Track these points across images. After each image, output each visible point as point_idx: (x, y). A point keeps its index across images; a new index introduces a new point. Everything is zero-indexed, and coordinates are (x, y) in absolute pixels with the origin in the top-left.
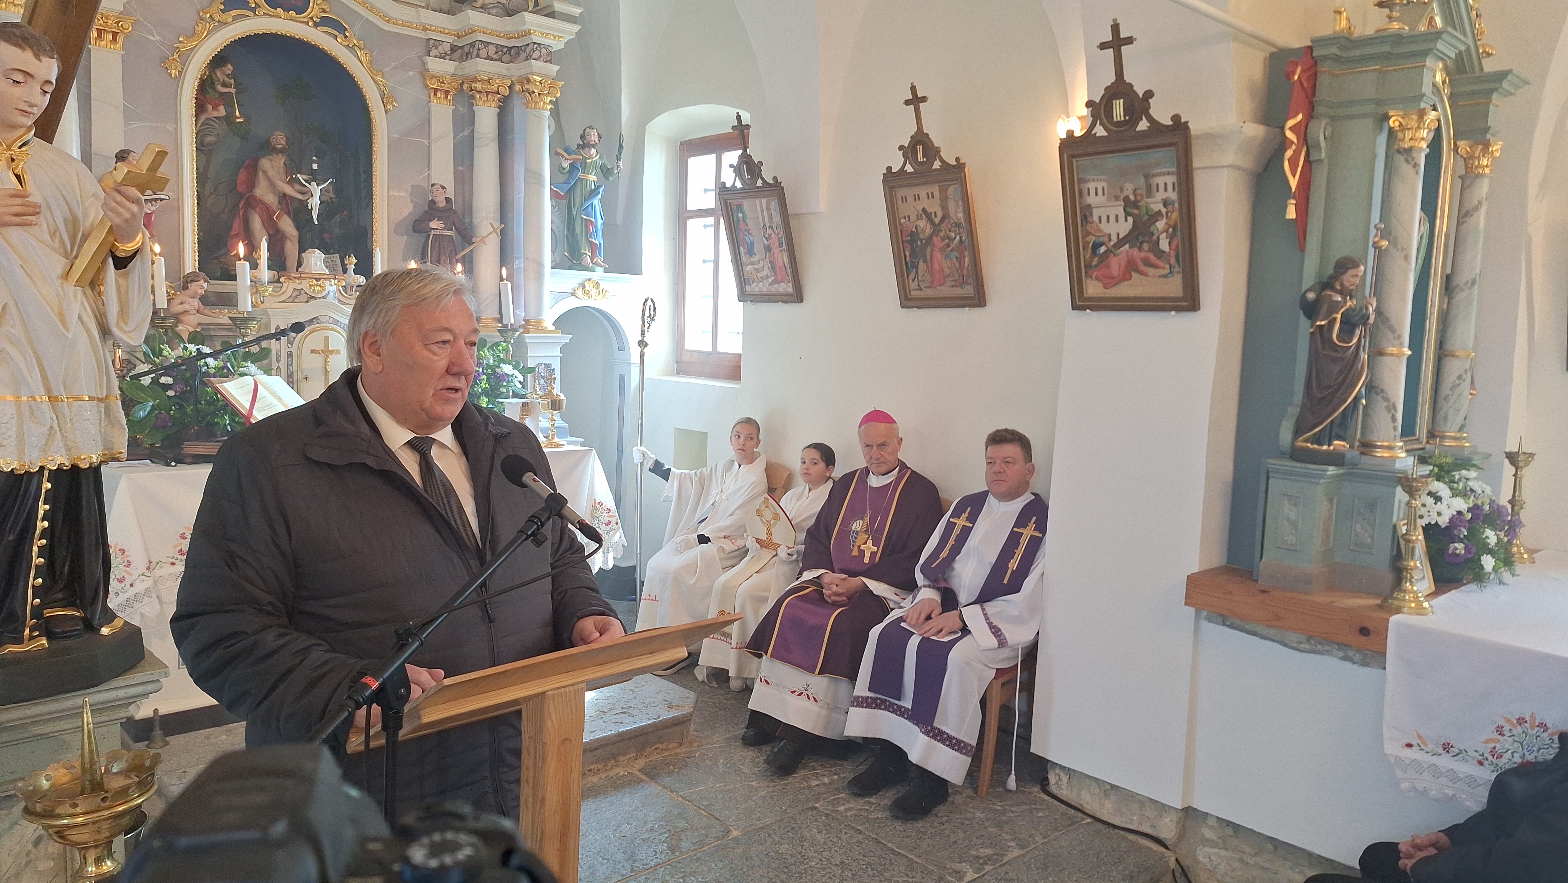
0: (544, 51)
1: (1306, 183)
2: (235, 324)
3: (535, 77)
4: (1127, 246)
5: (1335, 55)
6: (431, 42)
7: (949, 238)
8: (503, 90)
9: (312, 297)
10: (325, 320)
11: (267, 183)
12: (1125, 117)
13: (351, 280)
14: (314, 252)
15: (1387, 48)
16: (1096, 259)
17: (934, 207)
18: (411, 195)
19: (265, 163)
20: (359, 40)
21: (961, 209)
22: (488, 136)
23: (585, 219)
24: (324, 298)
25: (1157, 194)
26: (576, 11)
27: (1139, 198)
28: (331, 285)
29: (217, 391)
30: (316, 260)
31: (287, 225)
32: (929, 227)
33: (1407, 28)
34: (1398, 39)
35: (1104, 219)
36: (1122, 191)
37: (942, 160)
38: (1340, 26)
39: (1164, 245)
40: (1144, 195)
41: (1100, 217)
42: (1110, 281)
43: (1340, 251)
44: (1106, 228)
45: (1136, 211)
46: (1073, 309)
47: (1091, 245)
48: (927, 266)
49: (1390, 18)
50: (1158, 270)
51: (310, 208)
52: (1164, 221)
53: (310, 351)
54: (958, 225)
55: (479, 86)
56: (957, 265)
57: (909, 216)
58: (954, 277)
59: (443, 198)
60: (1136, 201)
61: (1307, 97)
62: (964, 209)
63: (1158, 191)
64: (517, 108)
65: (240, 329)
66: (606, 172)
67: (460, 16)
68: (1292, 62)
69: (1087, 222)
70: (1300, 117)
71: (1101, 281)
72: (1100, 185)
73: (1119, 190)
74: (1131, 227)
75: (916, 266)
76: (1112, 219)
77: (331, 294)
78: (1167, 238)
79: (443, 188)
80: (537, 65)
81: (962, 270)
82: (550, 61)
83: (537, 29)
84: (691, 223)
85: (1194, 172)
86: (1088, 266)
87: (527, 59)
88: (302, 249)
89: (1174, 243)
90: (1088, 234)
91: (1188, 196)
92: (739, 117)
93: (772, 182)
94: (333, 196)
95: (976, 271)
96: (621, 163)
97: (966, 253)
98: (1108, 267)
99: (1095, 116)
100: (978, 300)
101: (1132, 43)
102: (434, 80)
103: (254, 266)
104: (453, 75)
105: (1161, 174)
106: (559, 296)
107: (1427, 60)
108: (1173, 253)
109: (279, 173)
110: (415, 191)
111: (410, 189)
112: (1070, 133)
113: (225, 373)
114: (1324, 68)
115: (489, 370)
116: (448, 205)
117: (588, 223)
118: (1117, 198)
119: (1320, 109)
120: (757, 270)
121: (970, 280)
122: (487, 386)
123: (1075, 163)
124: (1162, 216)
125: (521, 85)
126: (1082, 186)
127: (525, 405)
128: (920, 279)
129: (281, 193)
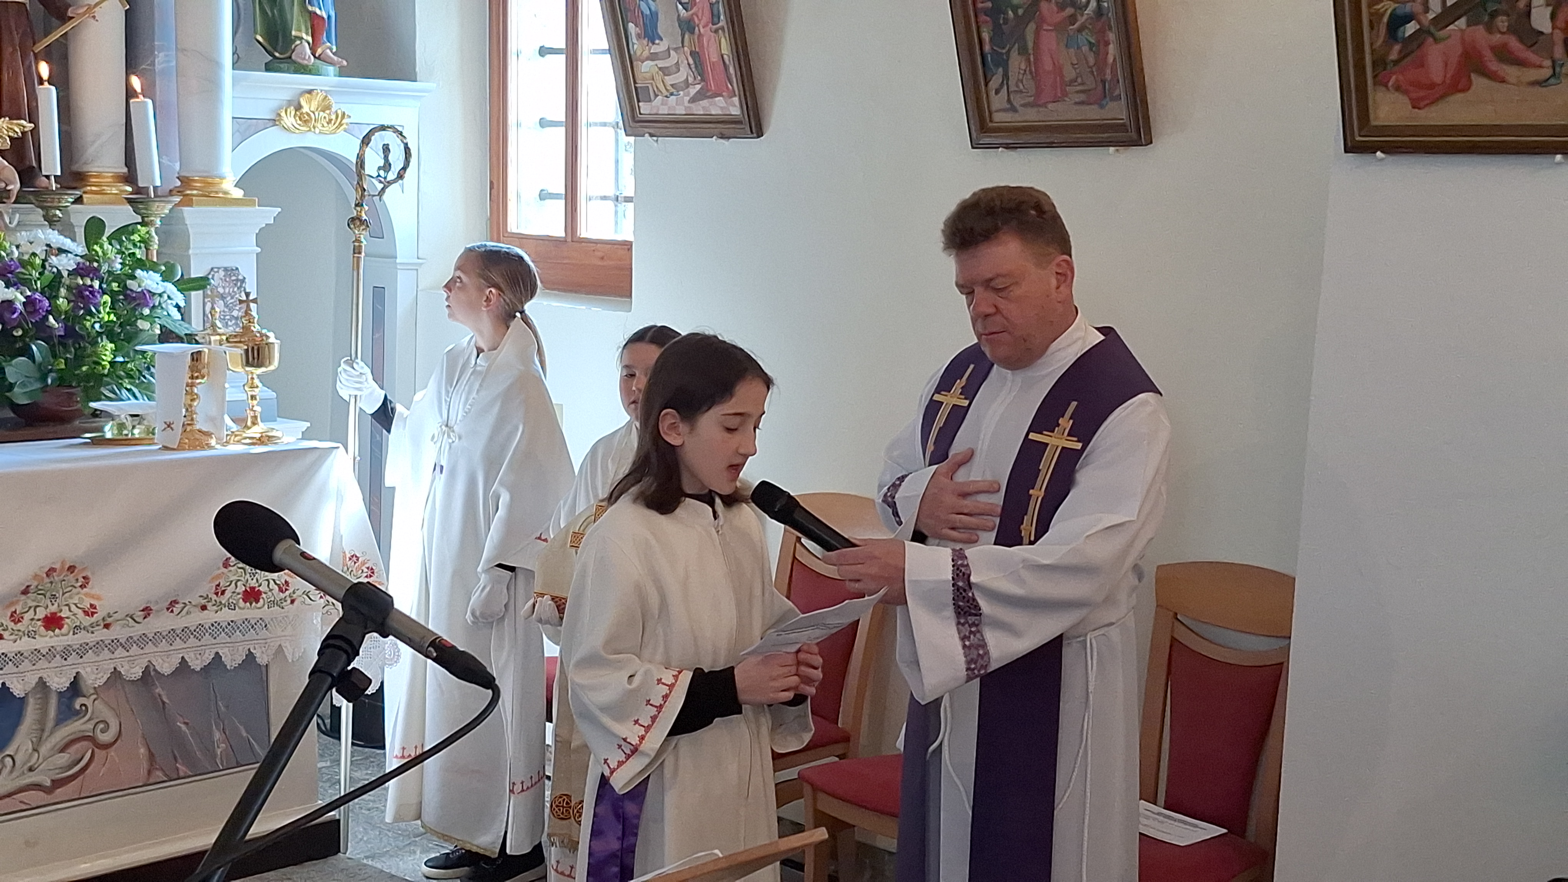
46: (1346, 151)
48: (1028, 60)
56: (1092, 61)
58: (1082, 84)
75: (1003, 62)
81: (1101, 71)
95: (1131, 70)
97: (1111, 36)
100: (1136, 131)
115: (115, 286)
121: (1120, 90)
122: (112, 316)
127: (196, 357)
128: (1013, 88)
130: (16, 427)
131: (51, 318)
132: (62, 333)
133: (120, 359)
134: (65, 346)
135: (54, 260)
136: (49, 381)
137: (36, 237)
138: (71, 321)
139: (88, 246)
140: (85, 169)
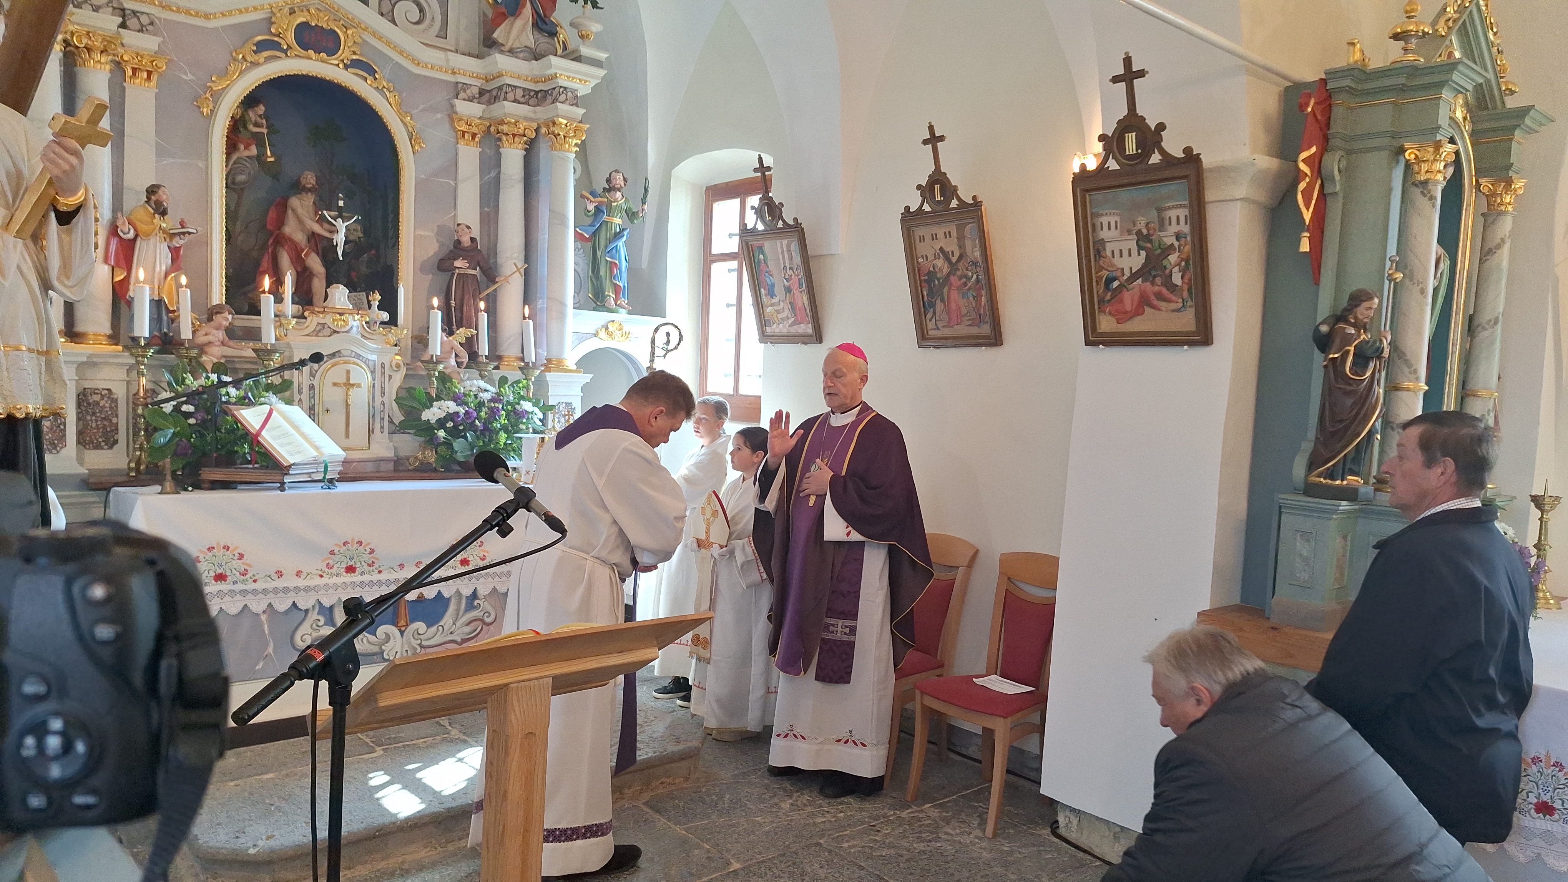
0: (570, 94)
1: (1320, 216)
2: (258, 355)
3: (560, 120)
4: (1140, 281)
5: (1350, 87)
6: (460, 86)
7: (966, 276)
8: (530, 133)
9: (335, 332)
10: (348, 354)
11: (297, 222)
12: (1137, 150)
13: (375, 316)
14: (338, 288)
15: (1402, 80)
16: (1109, 294)
17: (952, 246)
18: (436, 234)
19: (295, 202)
20: (389, 82)
21: (978, 248)
22: (514, 177)
23: (610, 262)
24: (348, 332)
25: (1169, 228)
26: (603, 56)
27: (1151, 232)
28: (355, 320)
29: (237, 421)
30: (340, 295)
31: (315, 263)
32: (946, 266)
33: (1422, 60)
34: (1413, 70)
35: (1117, 254)
36: (1134, 225)
37: (959, 199)
38: (1353, 58)
39: (1177, 279)
40: (1157, 228)
41: (1113, 252)
42: (1123, 316)
43: (1355, 284)
44: (1119, 262)
45: (1149, 245)
46: (1085, 345)
47: (1104, 280)
48: (945, 305)
49: (1405, 50)
50: (1169, 304)
51: (335, 244)
52: (1177, 254)
53: (331, 384)
54: (975, 264)
55: (505, 128)
57: (926, 256)
58: (972, 317)
59: (468, 237)
60: (1149, 235)
61: (1321, 129)
62: (980, 246)
63: (1170, 224)
64: (543, 150)
65: (263, 361)
66: (631, 215)
67: (488, 60)
68: (1305, 94)
69: (1100, 256)
70: (1314, 149)
71: (1114, 316)
72: (1113, 219)
73: (1132, 224)
74: (1144, 261)
75: (933, 305)
76: (1125, 253)
77: (355, 329)
78: (1180, 272)
79: (469, 227)
80: (562, 108)
81: (979, 310)
82: (576, 105)
83: (563, 73)
84: (715, 267)
85: (1207, 206)
86: (1101, 301)
87: (553, 102)
88: (328, 287)
89: (1187, 277)
90: (1101, 268)
91: (1201, 230)
92: (760, 159)
93: (792, 223)
94: (361, 235)
95: (993, 309)
96: (646, 207)
97: (983, 292)
98: (1121, 301)
99: (1107, 149)
100: (995, 339)
101: (1144, 76)
102: (461, 123)
103: (279, 300)
104: (480, 118)
105: (1173, 207)
106: (582, 337)
107: (1443, 92)
108: (1185, 287)
109: (308, 212)
110: (441, 230)
111: (436, 229)
112: (1083, 166)
113: (245, 402)
114: (1338, 100)
115: (509, 407)
116: (473, 245)
117: (612, 265)
118: (1129, 232)
119: (1334, 142)
120: (778, 312)
121: (987, 319)
122: (506, 421)
123: (1087, 196)
124: (1175, 249)
125: (547, 128)
126: (1095, 220)
127: (543, 439)
128: (937, 319)
129: (311, 232)
130: (458, 472)
131: (477, 421)
132: (482, 428)
133: (510, 442)
134: (484, 436)
135: (481, 394)
136: (475, 451)
137: (473, 384)
138: (487, 423)
139: (499, 388)
140: (502, 354)
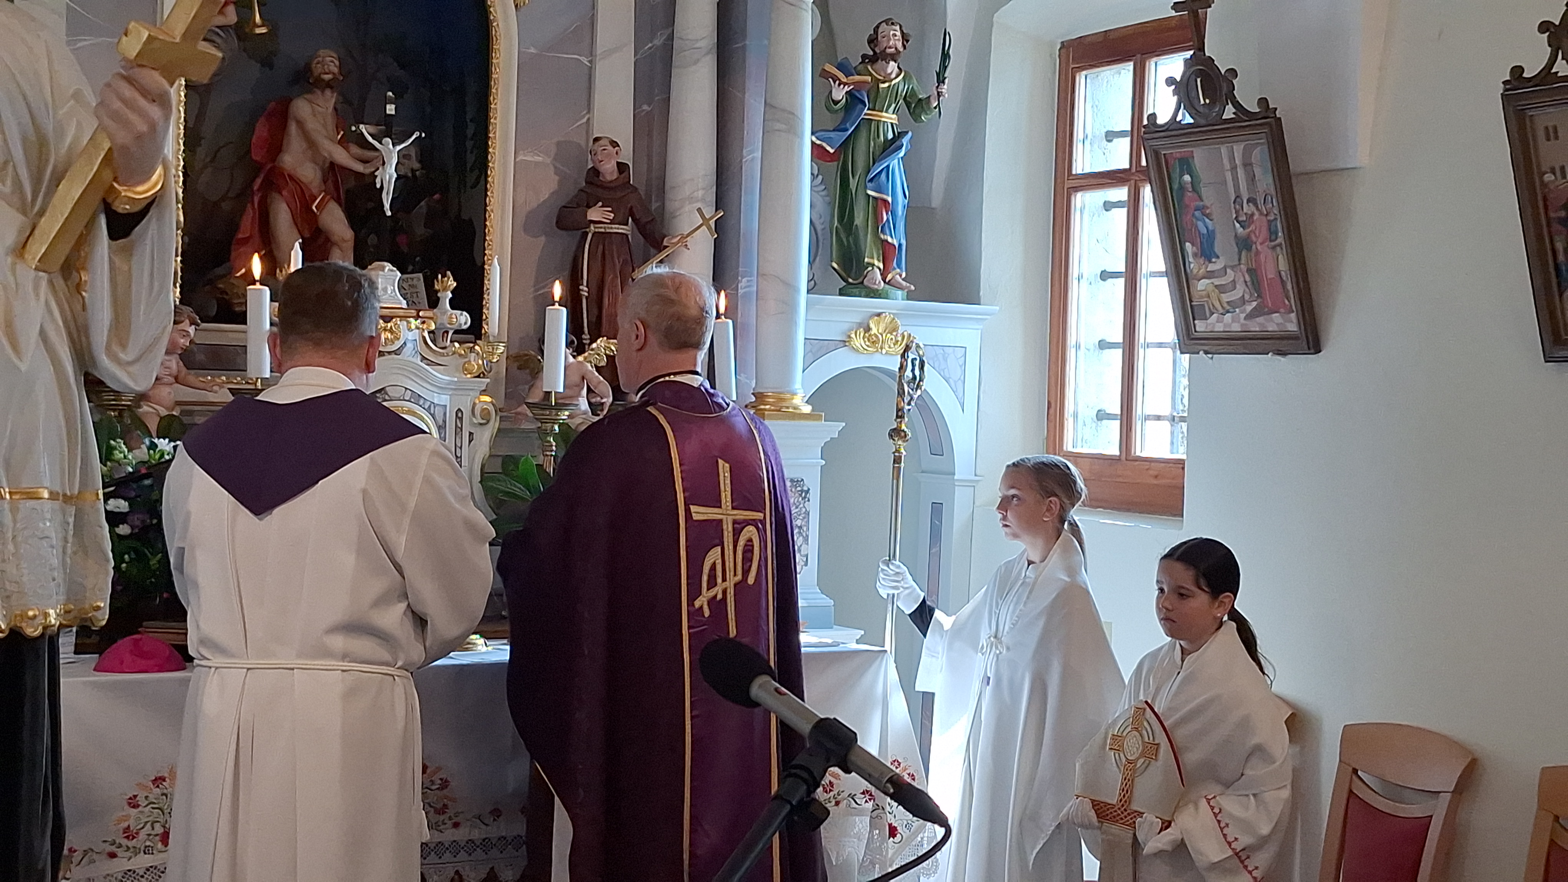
10: (397, 395)
11: (304, 144)
13: (445, 320)
14: (383, 269)
18: (555, 159)
19: (302, 107)
22: (697, 45)
24: (397, 352)
28: (410, 329)
30: (385, 282)
31: (336, 221)
51: (378, 186)
59: (613, 163)
79: (614, 144)
84: (1081, 200)
109: (325, 126)
116: (623, 175)
120: (1221, 289)
129: (328, 162)
